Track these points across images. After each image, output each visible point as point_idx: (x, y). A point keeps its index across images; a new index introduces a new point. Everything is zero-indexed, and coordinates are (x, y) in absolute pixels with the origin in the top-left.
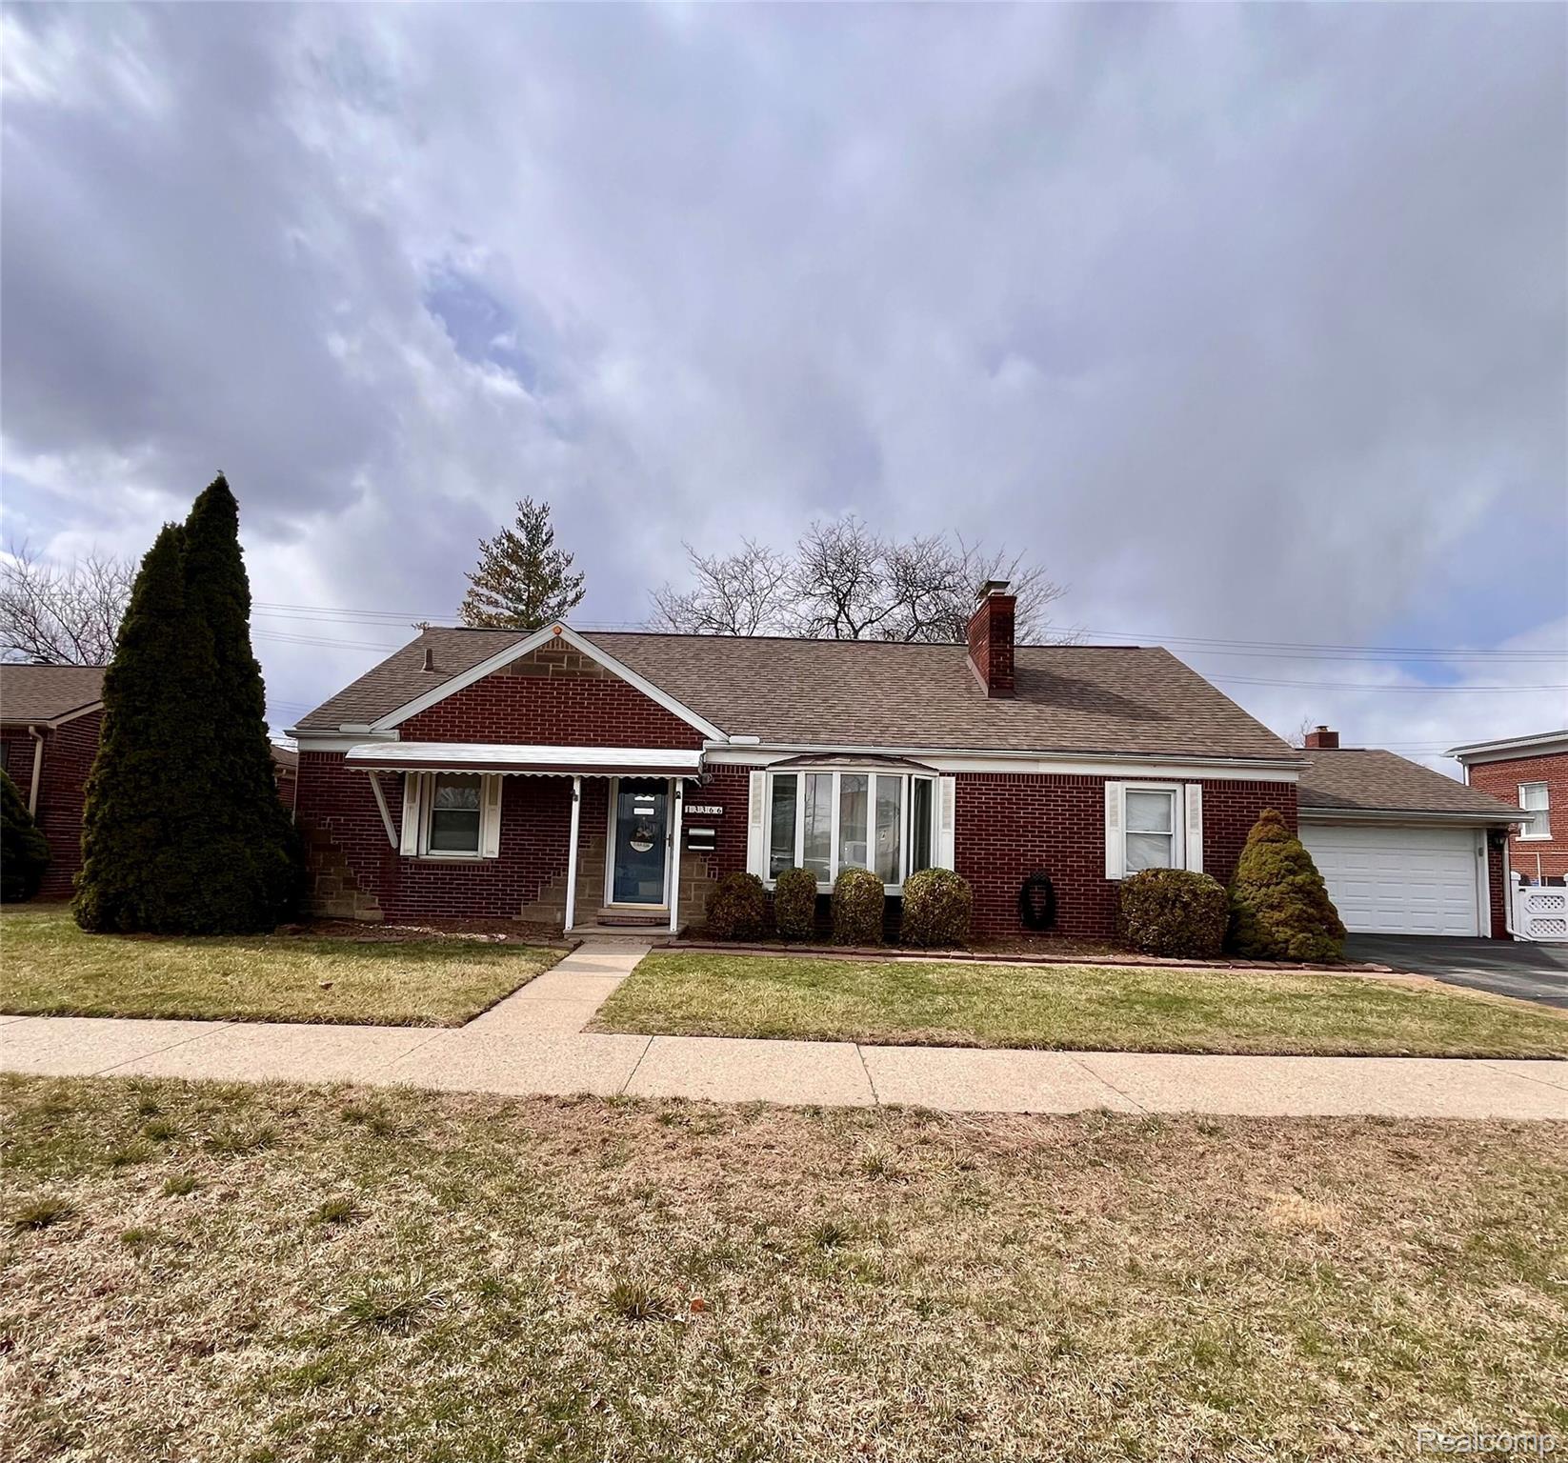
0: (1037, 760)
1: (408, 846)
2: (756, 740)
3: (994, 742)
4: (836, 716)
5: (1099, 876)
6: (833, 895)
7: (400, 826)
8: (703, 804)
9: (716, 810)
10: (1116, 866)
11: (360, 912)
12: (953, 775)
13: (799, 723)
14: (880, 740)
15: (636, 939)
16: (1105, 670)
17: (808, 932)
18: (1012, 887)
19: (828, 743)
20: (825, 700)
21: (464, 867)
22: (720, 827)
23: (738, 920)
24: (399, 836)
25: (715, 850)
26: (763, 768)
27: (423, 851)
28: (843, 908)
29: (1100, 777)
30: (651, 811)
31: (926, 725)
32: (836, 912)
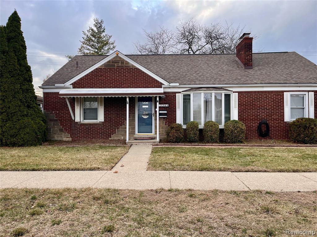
0: (263, 87)
1: (77, 119)
2: (178, 84)
3: (249, 82)
4: (200, 76)
5: (282, 121)
6: (204, 129)
7: (75, 113)
8: (163, 104)
9: (167, 105)
10: (288, 117)
11: (65, 139)
12: (237, 92)
13: (189, 79)
14: (214, 83)
15: (147, 143)
16: (278, 59)
17: (197, 140)
18: (255, 125)
19: (199, 84)
20: (196, 72)
21: (94, 125)
22: (168, 110)
23: (177, 137)
24: (75, 116)
25: (167, 117)
26: (180, 93)
27: (82, 120)
28: (207, 132)
29: (282, 91)
30: (147, 107)
31: (227, 78)
32: (205, 134)
